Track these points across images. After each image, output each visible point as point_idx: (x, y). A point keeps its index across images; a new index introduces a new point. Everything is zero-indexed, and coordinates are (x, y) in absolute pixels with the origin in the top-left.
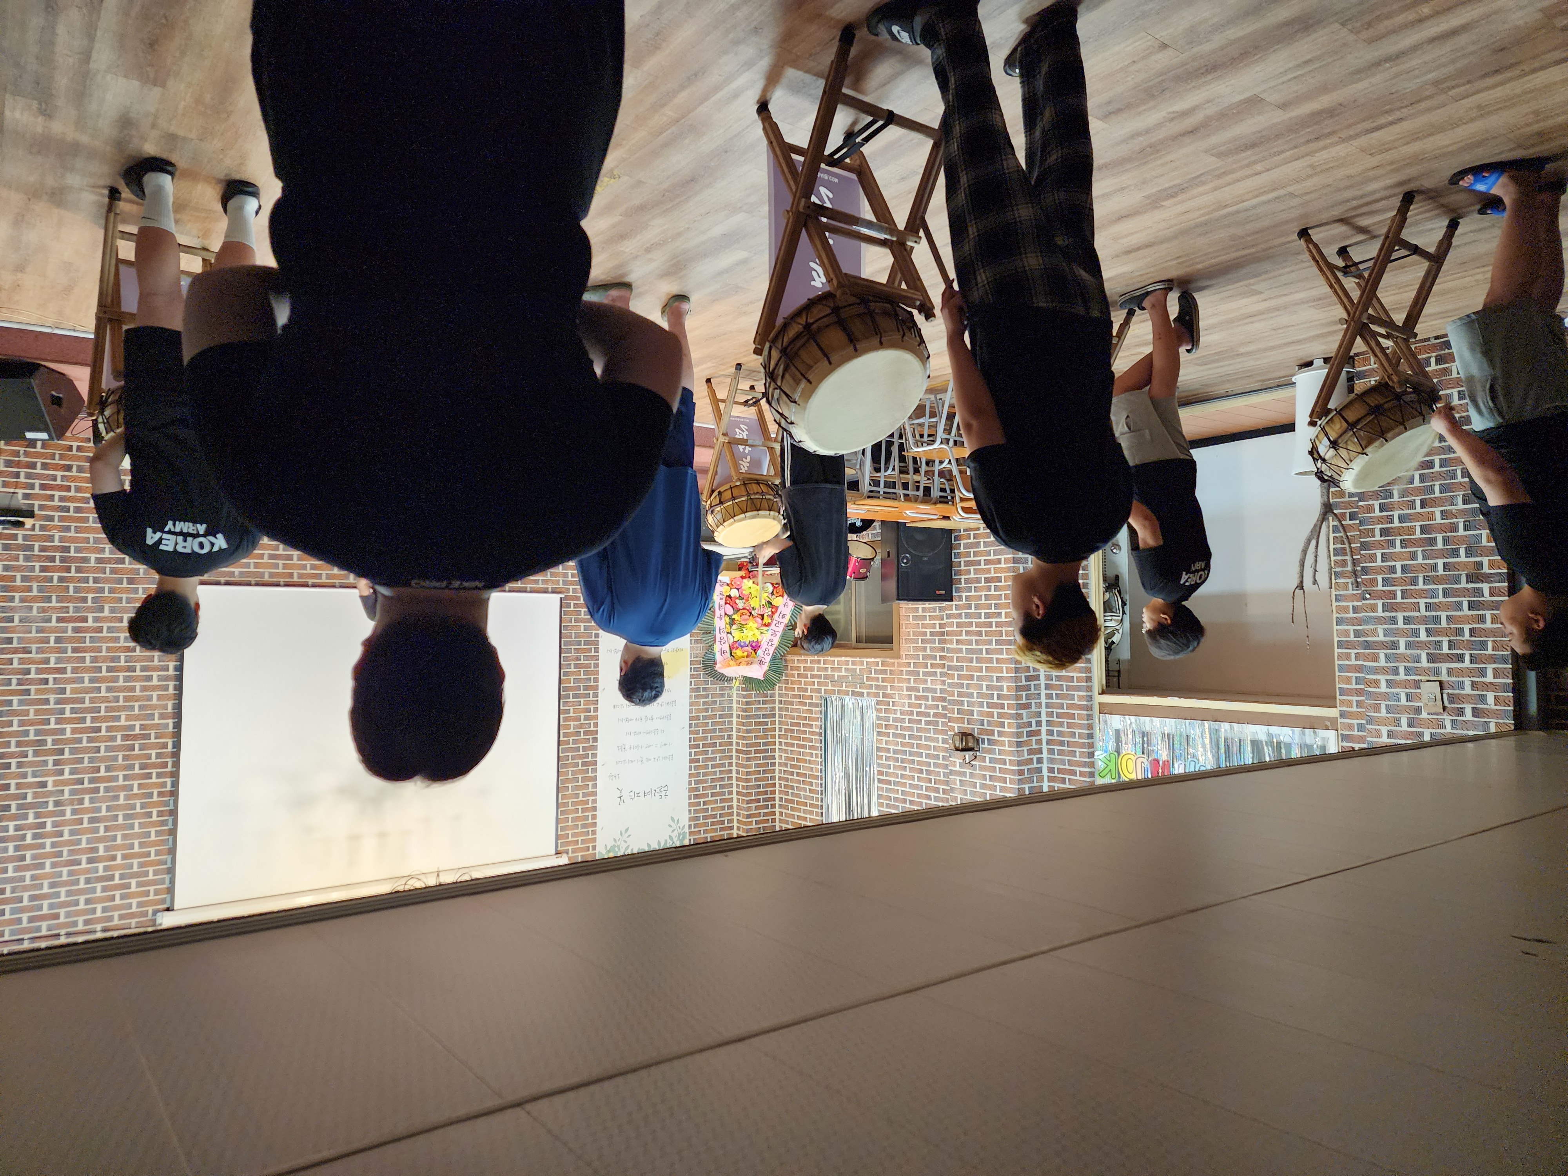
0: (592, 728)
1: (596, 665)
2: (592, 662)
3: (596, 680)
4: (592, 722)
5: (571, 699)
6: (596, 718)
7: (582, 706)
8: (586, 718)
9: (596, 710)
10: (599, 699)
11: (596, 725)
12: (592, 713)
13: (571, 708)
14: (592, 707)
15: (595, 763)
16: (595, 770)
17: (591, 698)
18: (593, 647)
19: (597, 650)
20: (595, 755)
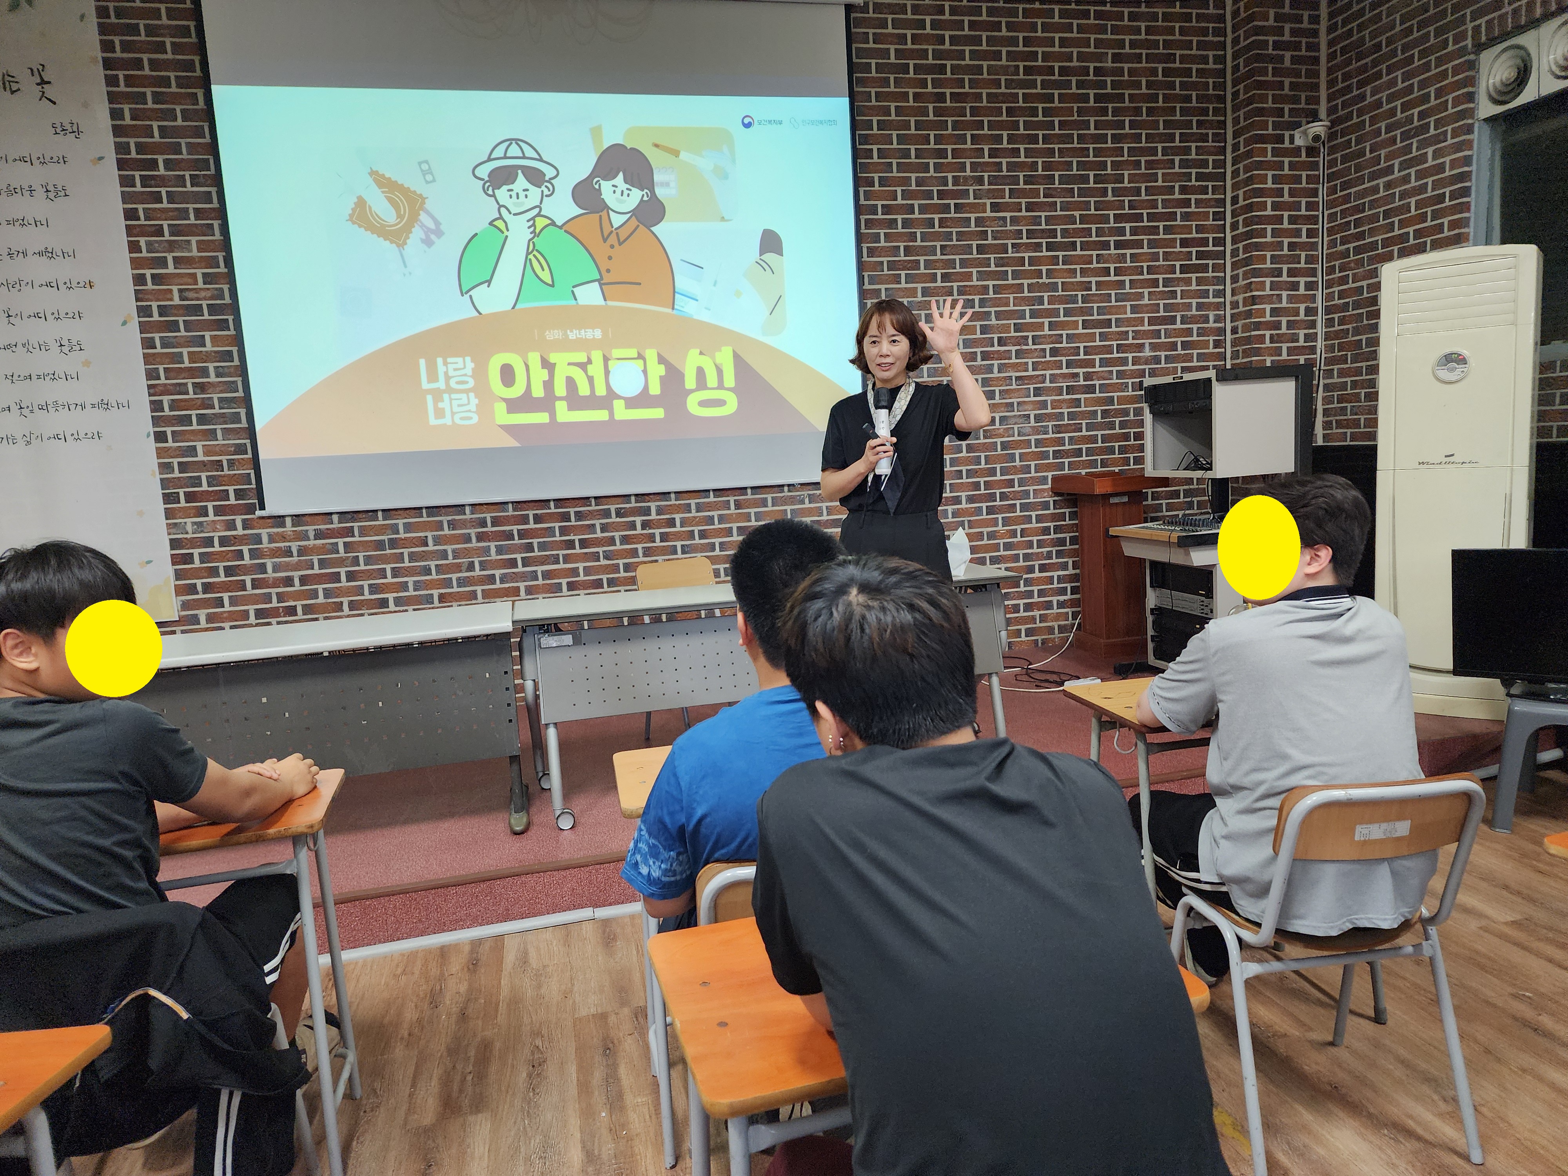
0: (142, 241)
1: (151, 375)
2: (163, 380)
3: (148, 344)
4: (144, 254)
5: (204, 303)
6: (136, 263)
7: (175, 289)
8: (163, 263)
9: (139, 280)
10: (133, 304)
11: (134, 247)
12: (148, 273)
13: (201, 284)
14: (150, 286)
15: (122, 164)
16: (121, 148)
17: (154, 305)
18: (167, 412)
19: (156, 406)
20: (126, 182)
